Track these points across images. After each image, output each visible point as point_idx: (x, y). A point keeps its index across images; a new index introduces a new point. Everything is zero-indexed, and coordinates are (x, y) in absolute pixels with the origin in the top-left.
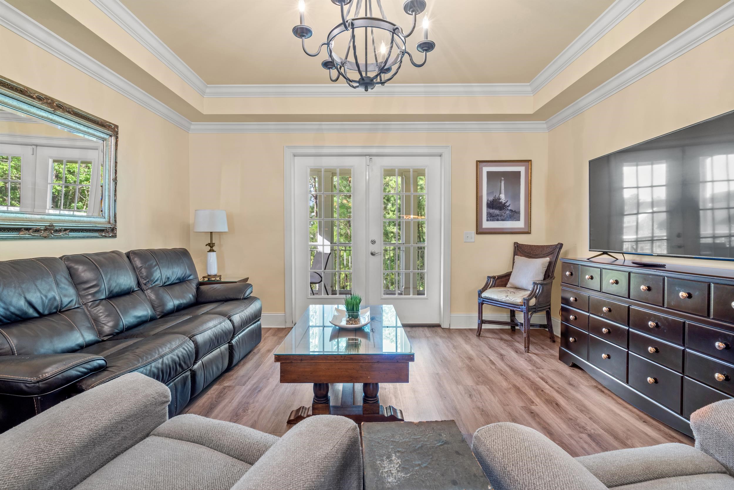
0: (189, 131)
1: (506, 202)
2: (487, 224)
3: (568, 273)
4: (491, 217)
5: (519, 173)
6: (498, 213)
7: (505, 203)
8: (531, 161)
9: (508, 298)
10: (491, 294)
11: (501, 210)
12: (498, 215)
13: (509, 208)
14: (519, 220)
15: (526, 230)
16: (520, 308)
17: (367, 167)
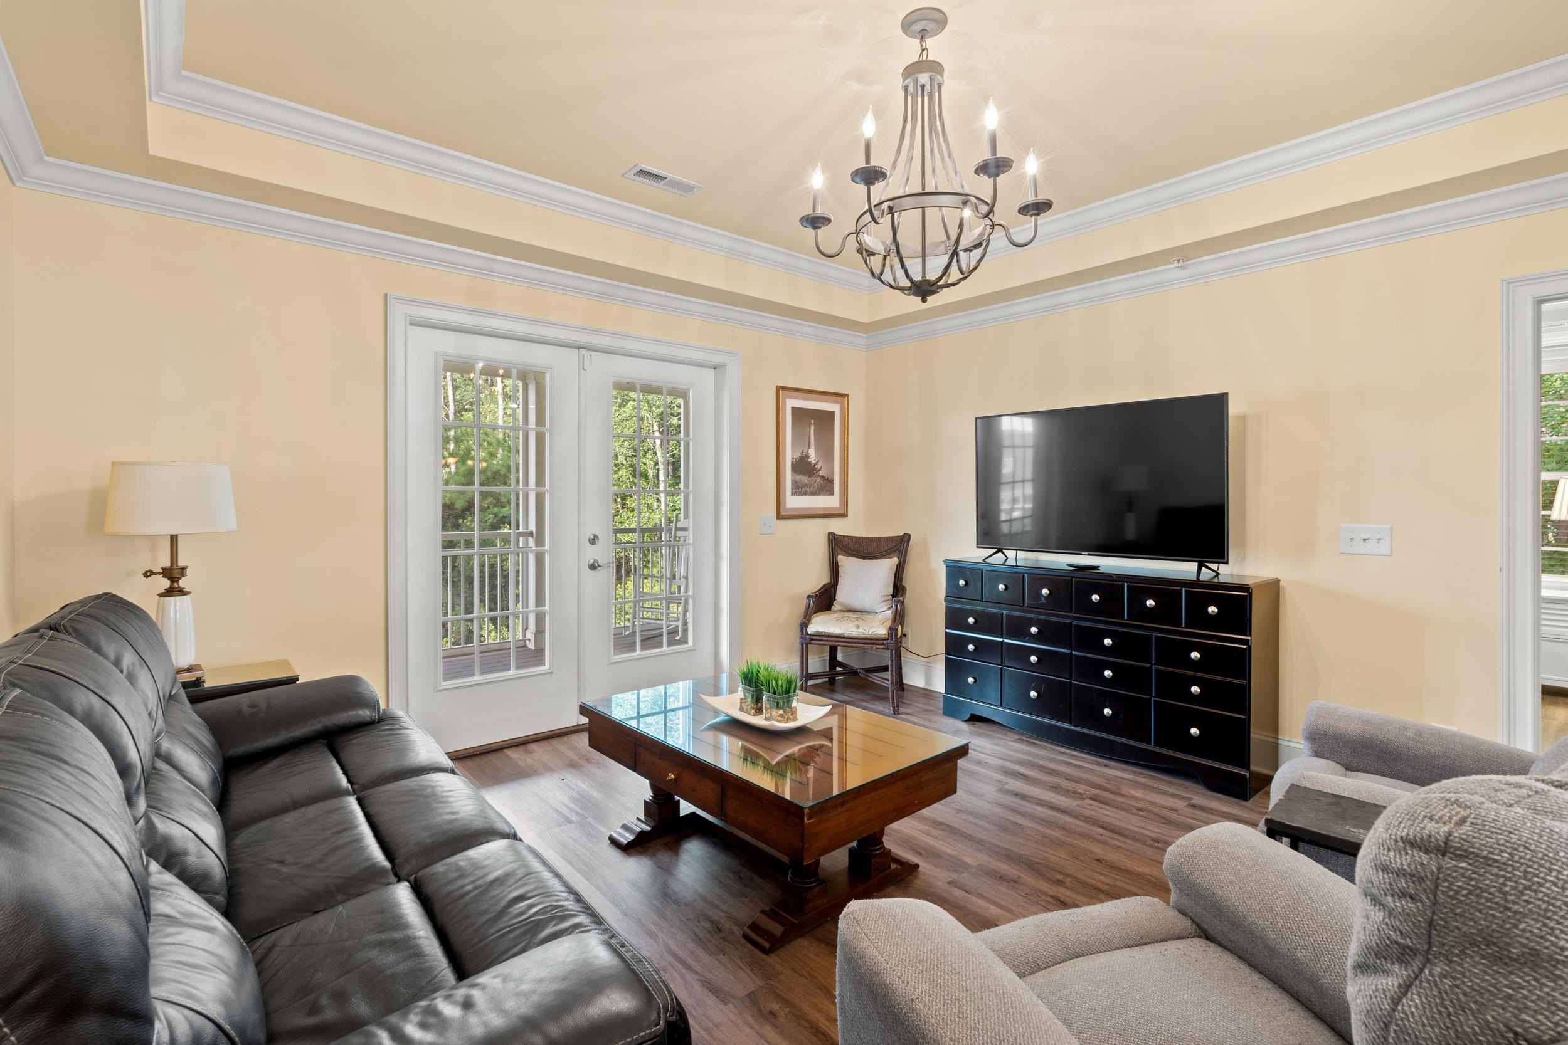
0: (21, 179)
1: (817, 463)
2: (794, 502)
3: (962, 582)
4: (800, 489)
5: (833, 413)
6: (807, 482)
7: (815, 465)
8: (847, 395)
9: (861, 630)
10: (820, 624)
11: (810, 476)
12: (806, 485)
13: (821, 473)
14: (833, 495)
15: (842, 512)
16: (883, 644)
17: (583, 374)
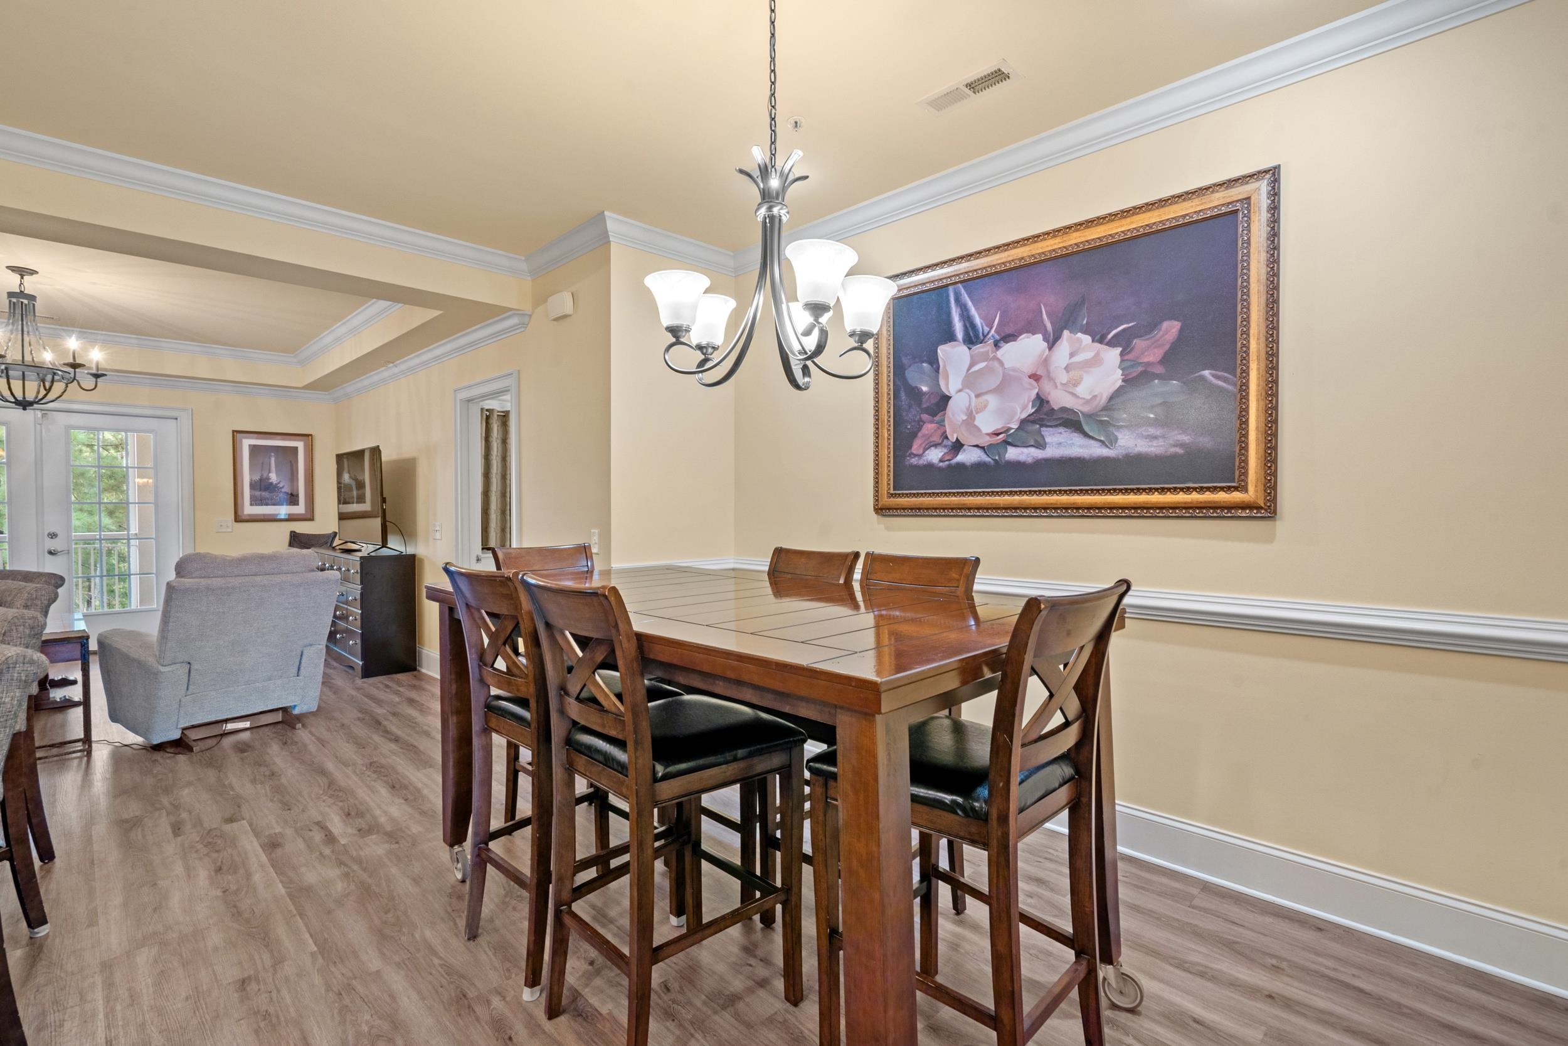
1: (279, 483)
2: (253, 510)
4: (257, 501)
5: (295, 448)
7: (276, 484)
8: (311, 435)
11: (271, 492)
12: (267, 498)
13: (283, 490)
14: (298, 505)
15: (307, 517)
17: (38, 426)
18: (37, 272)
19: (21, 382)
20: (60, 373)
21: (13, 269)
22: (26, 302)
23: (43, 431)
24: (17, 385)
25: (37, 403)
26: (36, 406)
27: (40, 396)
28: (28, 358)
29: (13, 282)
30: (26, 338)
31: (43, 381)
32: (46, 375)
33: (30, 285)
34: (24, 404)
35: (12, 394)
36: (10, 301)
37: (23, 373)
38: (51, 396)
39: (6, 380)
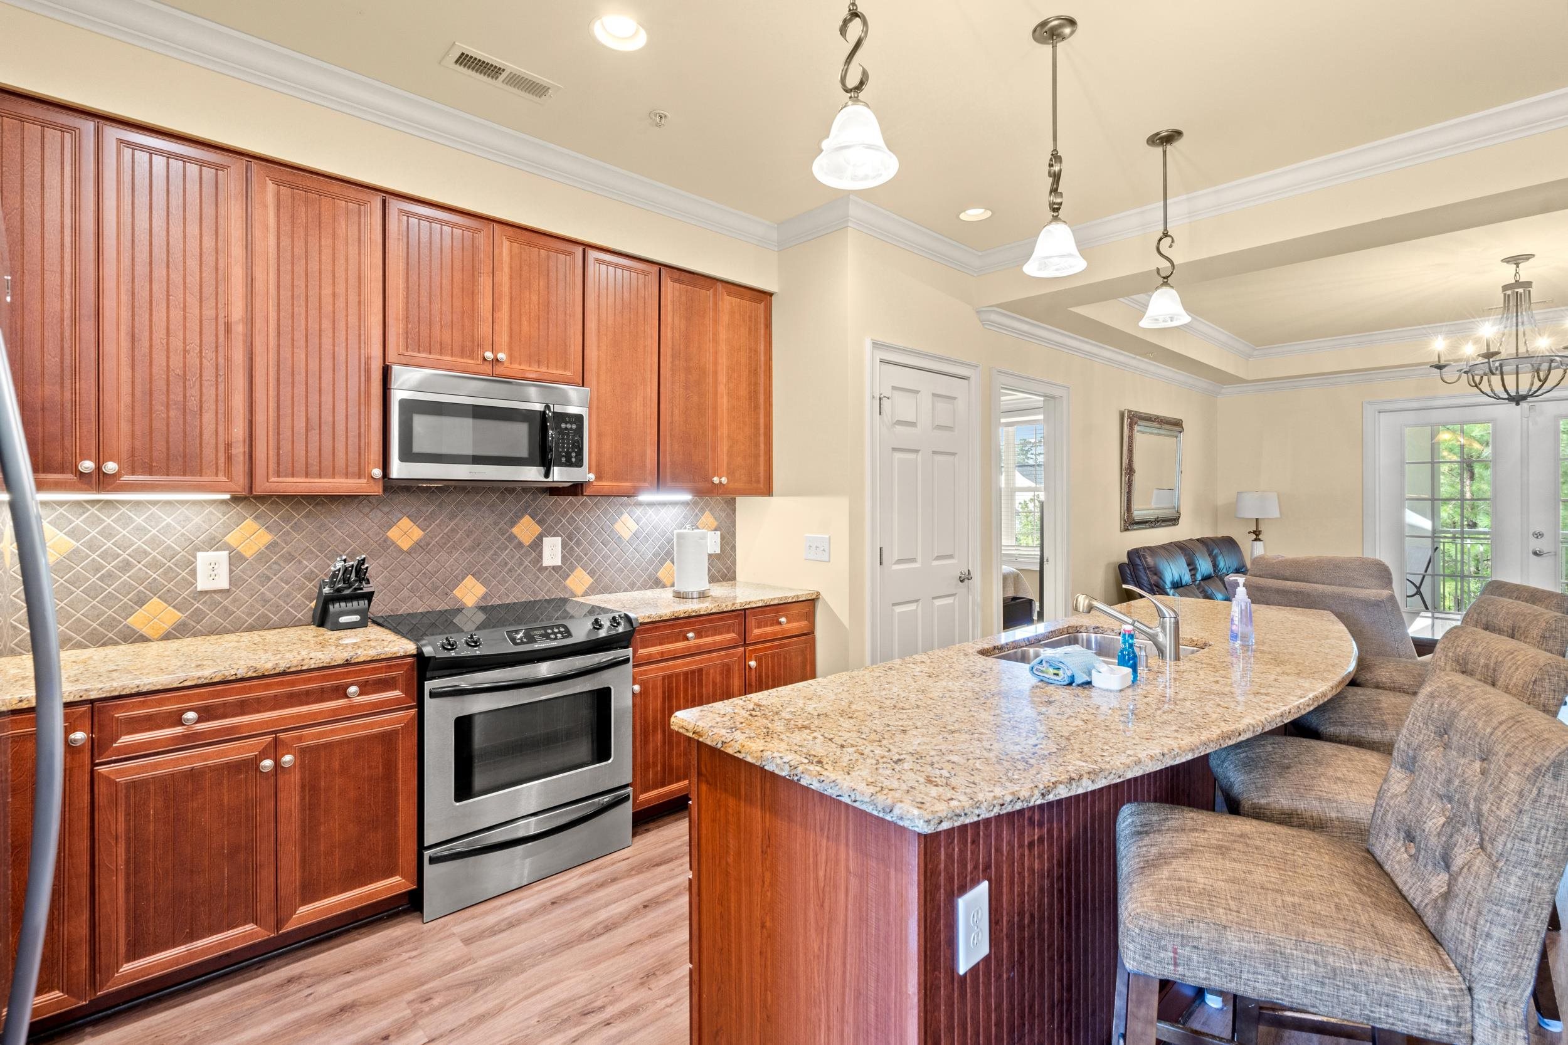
17: (1525, 420)
18: (1533, 255)
19: (1515, 376)
20: (1558, 359)
21: (1507, 260)
22: (1521, 290)
23: (1530, 424)
24: (1510, 380)
25: (1532, 396)
26: (1529, 399)
27: (1535, 388)
28: (1522, 350)
29: (1507, 274)
30: (1521, 328)
31: (1538, 371)
32: (1540, 365)
33: (1526, 272)
34: (1518, 399)
35: (1506, 391)
36: (1505, 295)
37: (1517, 366)
38: (1547, 386)
39: (1499, 377)
